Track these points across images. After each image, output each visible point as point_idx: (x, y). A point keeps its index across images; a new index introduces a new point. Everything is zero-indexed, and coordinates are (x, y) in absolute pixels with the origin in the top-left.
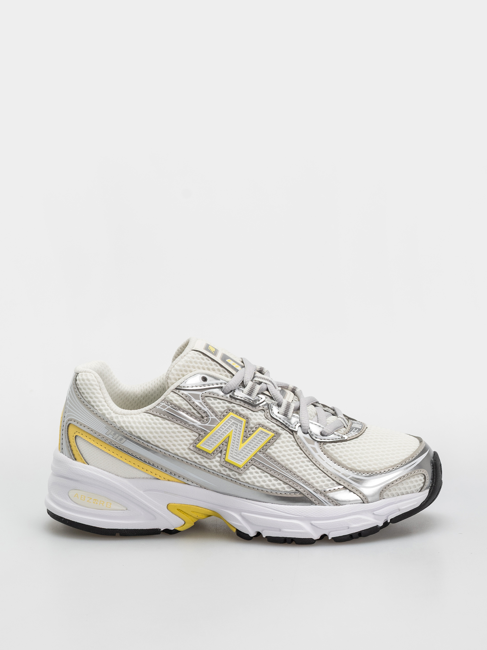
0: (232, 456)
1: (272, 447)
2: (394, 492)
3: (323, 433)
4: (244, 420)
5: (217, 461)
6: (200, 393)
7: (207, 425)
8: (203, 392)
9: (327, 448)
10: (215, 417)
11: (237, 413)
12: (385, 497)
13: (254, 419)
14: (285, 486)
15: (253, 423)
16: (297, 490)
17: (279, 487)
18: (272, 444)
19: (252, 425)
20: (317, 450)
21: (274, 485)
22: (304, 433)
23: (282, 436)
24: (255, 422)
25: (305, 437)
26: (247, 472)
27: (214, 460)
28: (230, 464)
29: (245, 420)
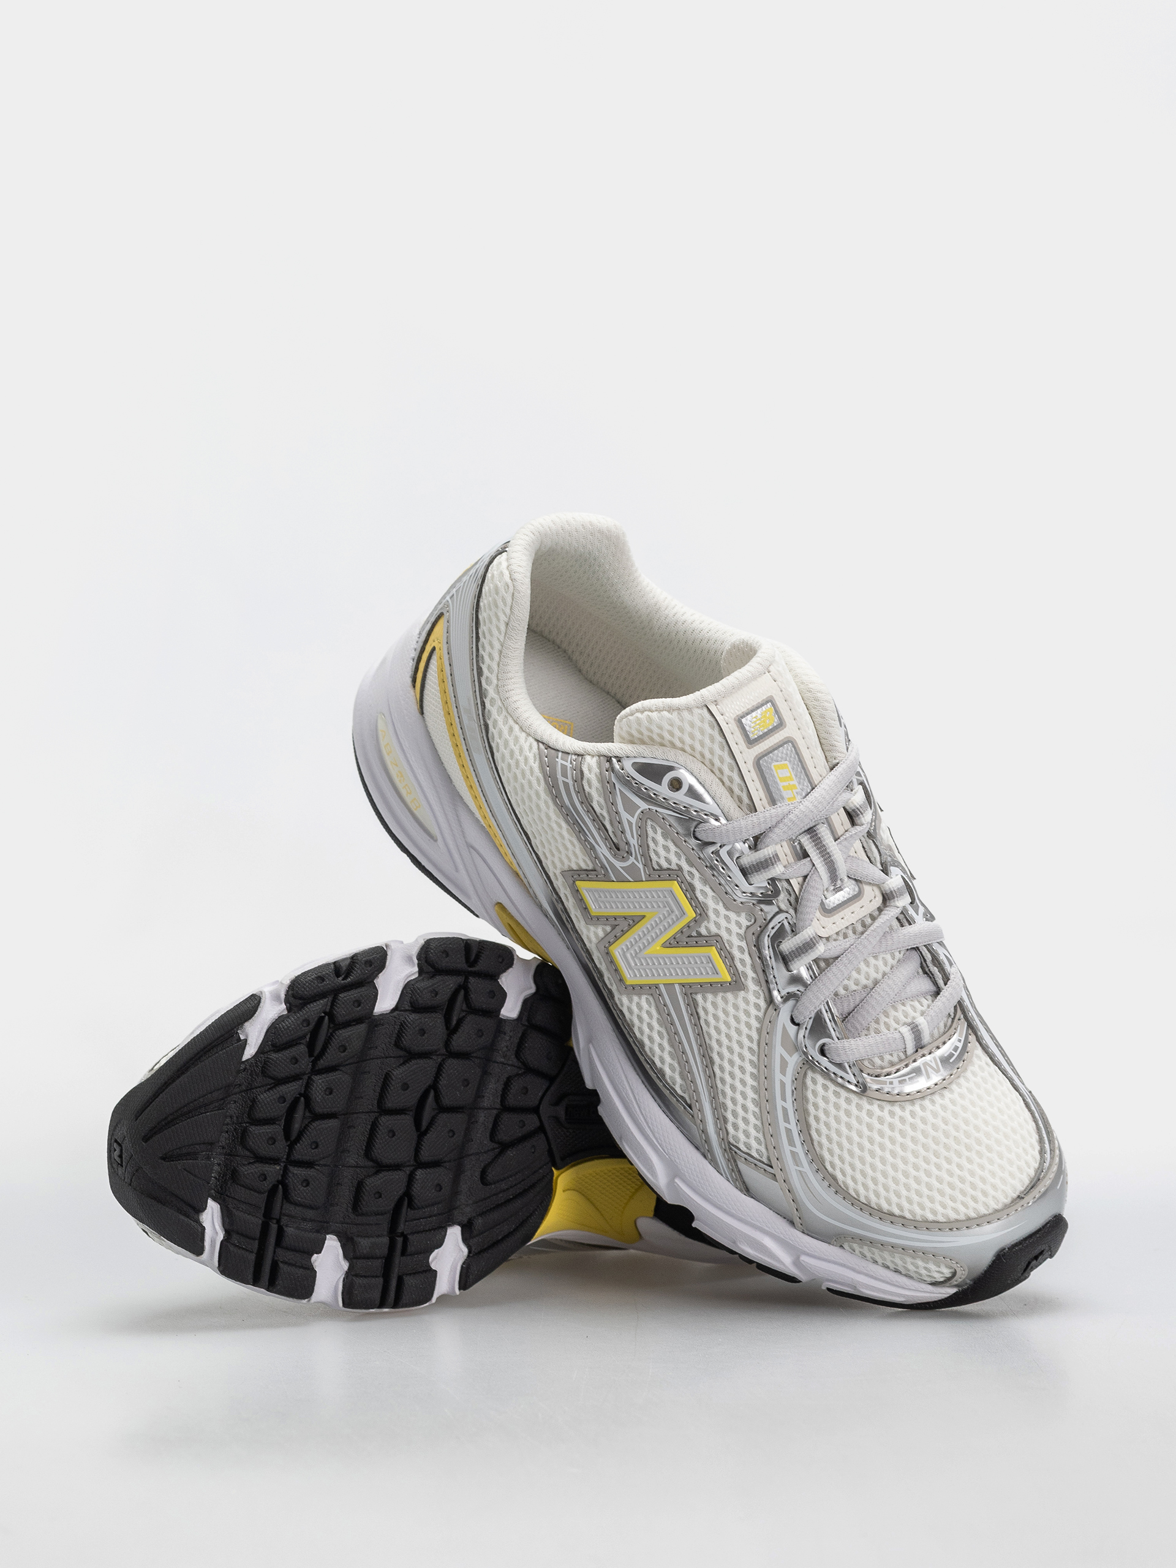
0: (624, 952)
1: (710, 996)
2: (868, 1255)
3: (826, 1048)
4: (691, 914)
5: (596, 934)
6: (643, 805)
7: (618, 865)
8: (650, 807)
9: (809, 1082)
10: (641, 866)
11: (689, 890)
12: (846, 1246)
13: (717, 925)
14: (679, 1081)
15: (707, 929)
17: (668, 1071)
18: (715, 993)
19: (704, 932)
20: (788, 1069)
21: (662, 1060)
22: (793, 1021)
23: (742, 994)
24: (714, 930)
25: (784, 1027)
26: (636, 998)
27: (592, 928)
28: (612, 962)
29: (695, 916)
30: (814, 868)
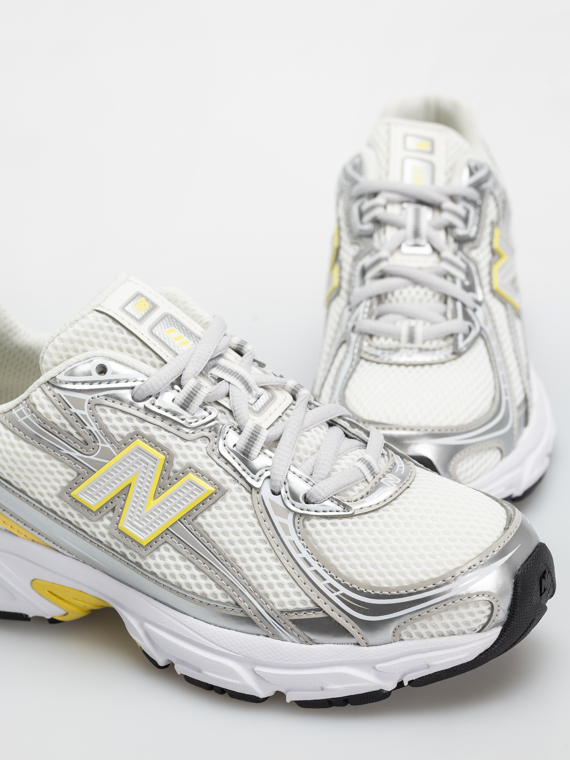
0: (130, 522)
1: (207, 513)
2: (423, 631)
3: (307, 497)
4: (161, 457)
5: (105, 526)
6: (87, 397)
7: (92, 457)
8: (93, 396)
9: (309, 528)
10: (108, 446)
11: (151, 441)
12: (404, 637)
13: (184, 456)
14: (219, 592)
15: (179, 463)
16: (237, 604)
17: (207, 591)
18: (209, 508)
19: (177, 467)
20: (289, 529)
21: (199, 586)
22: (274, 493)
23: (228, 495)
24: (184, 461)
25: (271, 502)
26: (156, 554)
27: (100, 523)
28: (127, 536)
29: (164, 457)
30: (231, 385)
